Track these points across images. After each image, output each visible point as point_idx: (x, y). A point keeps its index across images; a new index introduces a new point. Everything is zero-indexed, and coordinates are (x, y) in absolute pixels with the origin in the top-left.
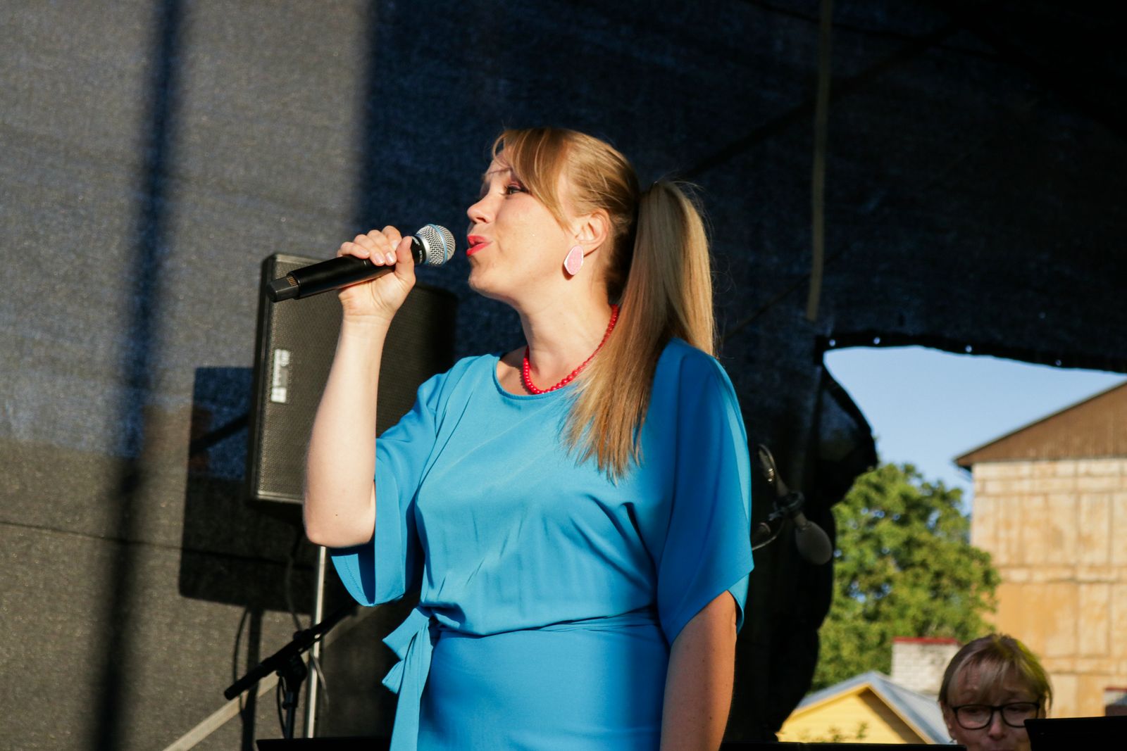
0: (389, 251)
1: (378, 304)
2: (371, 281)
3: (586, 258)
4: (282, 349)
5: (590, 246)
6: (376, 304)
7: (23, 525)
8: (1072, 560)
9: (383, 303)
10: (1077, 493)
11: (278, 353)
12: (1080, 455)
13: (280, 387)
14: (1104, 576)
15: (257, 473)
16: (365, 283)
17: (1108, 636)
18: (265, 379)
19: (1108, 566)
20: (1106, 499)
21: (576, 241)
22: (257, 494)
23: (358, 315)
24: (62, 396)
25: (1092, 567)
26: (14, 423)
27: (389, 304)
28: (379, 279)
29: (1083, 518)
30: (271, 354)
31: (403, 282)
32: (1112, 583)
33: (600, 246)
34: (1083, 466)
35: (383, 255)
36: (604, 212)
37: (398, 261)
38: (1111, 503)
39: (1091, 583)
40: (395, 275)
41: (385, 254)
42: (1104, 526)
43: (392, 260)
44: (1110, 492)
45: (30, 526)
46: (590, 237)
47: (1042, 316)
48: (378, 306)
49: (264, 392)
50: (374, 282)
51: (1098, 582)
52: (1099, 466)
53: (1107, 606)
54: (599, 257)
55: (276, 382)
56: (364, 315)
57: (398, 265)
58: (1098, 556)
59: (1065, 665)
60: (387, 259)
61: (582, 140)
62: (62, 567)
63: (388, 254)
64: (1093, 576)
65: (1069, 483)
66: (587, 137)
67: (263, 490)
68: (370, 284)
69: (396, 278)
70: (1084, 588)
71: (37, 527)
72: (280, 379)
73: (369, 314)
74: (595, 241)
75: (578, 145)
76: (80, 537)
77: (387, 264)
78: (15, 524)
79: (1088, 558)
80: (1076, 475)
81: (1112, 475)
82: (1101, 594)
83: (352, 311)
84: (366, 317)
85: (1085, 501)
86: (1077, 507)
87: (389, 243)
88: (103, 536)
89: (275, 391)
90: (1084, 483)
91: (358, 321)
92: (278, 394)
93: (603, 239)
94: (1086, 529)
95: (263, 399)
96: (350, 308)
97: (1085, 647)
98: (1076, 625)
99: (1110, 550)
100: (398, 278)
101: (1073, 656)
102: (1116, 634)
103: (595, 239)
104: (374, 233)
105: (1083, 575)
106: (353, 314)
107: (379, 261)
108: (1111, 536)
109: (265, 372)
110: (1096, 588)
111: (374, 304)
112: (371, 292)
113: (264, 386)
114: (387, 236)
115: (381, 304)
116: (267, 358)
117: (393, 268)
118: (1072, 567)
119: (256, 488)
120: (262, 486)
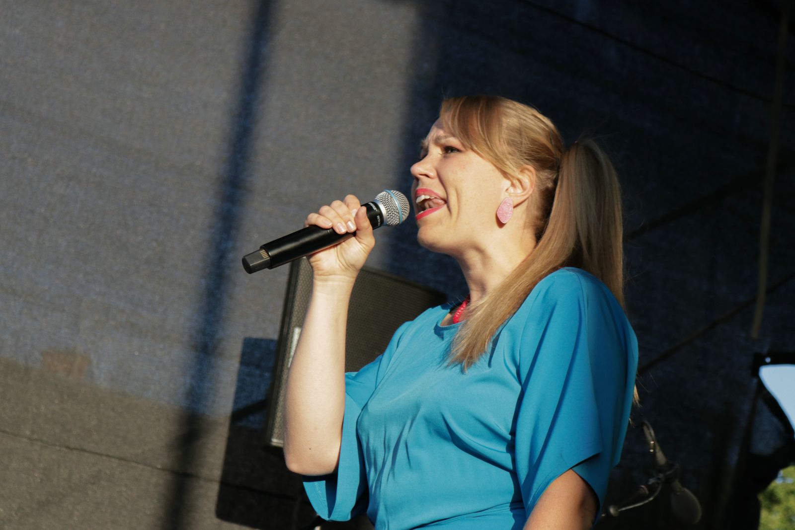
0: (350, 220)
1: (343, 265)
2: (336, 245)
3: (515, 209)
5: (519, 198)
6: (341, 264)
7: (96, 453)
9: (347, 265)
11: (297, 330)
15: (273, 425)
16: (331, 248)
18: (285, 350)
21: (506, 194)
22: (272, 441)
23: (325, 275)
24: (137, 353)
26: (96, 372)
27: (353, 265)
28: (343, 243)
30: (292, 332)
31: (363, 245)
33: (528, 198)
35: (344, 224)
36: (531, 168)
37: (357, 229)
40: (356, 239)
41: (346, 223)
43: (353, 228)
45: (101, 455)
46: (519, 191)
48: (343, 268)
49: (284, 360)
50: (339, 247)
54: (528, 208)
56: (330, 275)
57: (357, 232)
60: (348, 227)
61: (511, 106)
62: (124, 489)
63: (349, 223)
66: (516, 103)
67: (276, 438)
68: (336, 248)
69: (358, 243)
71: (108, 456)
73: (334, 274)
74: (523, 194)
75: (509, 110)
76: (141, 467)
77: (349, 231)
78: (90, 452)
83: (320, 272)
84: (333, 277)
87: (349, 213)
88: (159, 466)
91: (326, 280)
93: (530, 193)
95: (283, 366)
96: (319, 270)
100: (359, 242)
103: (523, 192)
104: (336, 203)
106: (321, 275)
107: (341, 229)
109: (285, 345)
111: (339, 266)
112: (336, 254)
113: (283, 355)
114: (348, 206)
115: (346, 266)
116: (288, 334)
117: (354, 234)
119: (271, 436)
120: (275, 435)
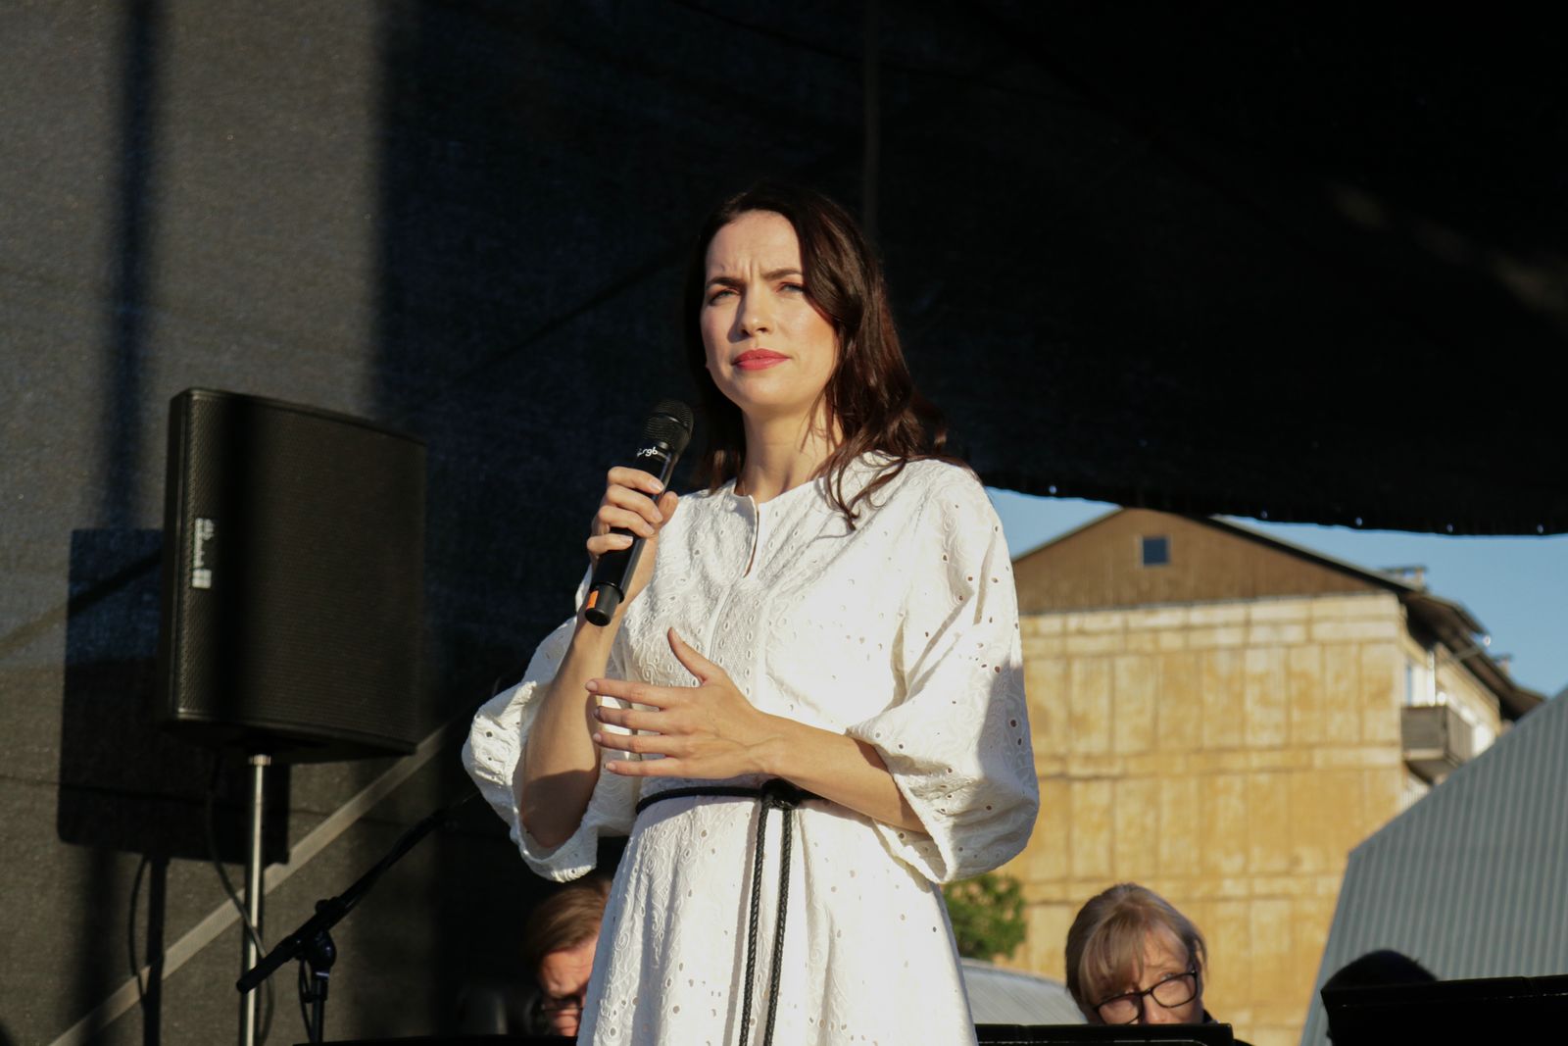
4: (204, 517)
8: (1061, 750)
10: (1066, 658)
11: (199, 523)
12: (1070, 606)
13: (203, 568)
14: (1104, 770)
15: (176, 684)
17: (1112, 851)
18: (182, 558)
19: (1110, 756)
20: (1105, 666)
22: (178, 713)
25: (1088, 758)
29: (1076, 691)
30: (189, 525)
32: (1114, 779)
34: (1074, 621)
38: (1113, 669)
39: (1087, 780)
42: (1103, 702)
44: (1109, 655)
47: (1144, 443)
49: (181, 575)
51: (1097, 778)
52: (1094, 621)
53: (1109, 810)
55: (198, 563)
58: (1096, 743)
59: (1054, 892)
64: (1089, 771)
65: (1056, 645)
67: (184, 707)
70: (1077, 787)
72: (203, 558)
79: (1081, 746)
80: (1064, 634)
81: (1112, 632)
82: (1100, 794)
85: (1078, 669)
86: (1066, 677)
89: (197, 573)
90: (1076, 644)
92: (201, 578)
94: (1079, 707)
95: (181, 585)
97: (1080, 868)
98: (1068, 839)
99: (1112, 734)
101: (1065, 880)
102: (1122, 848)
105: (1075, 769)
108: (1113, 715)
109: (182, 549)
110: (1094, 786)
113: (182, 566)
116: (183, 530)
118: (1062, 759)
119: (178, 707)
120: (181, 702)
